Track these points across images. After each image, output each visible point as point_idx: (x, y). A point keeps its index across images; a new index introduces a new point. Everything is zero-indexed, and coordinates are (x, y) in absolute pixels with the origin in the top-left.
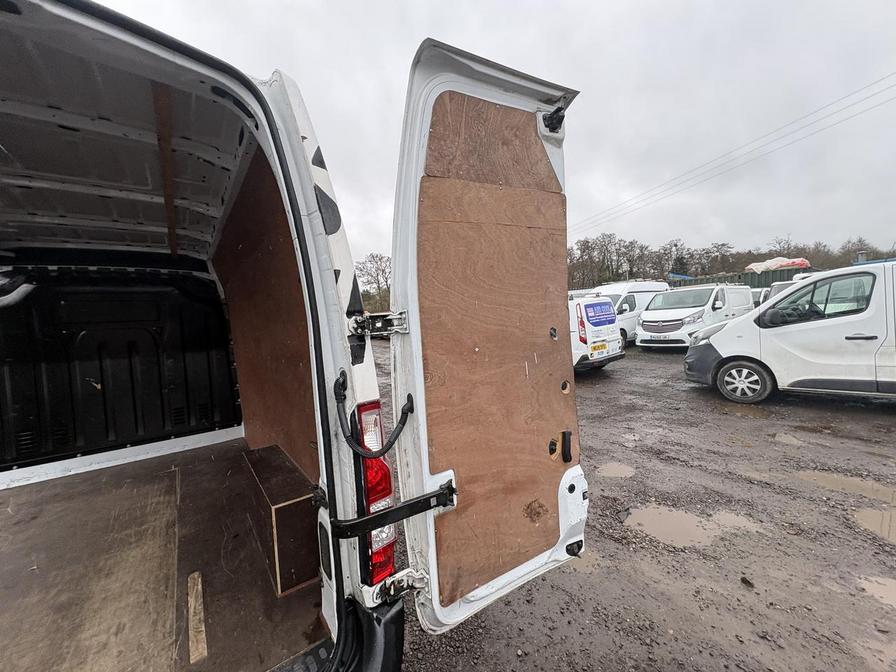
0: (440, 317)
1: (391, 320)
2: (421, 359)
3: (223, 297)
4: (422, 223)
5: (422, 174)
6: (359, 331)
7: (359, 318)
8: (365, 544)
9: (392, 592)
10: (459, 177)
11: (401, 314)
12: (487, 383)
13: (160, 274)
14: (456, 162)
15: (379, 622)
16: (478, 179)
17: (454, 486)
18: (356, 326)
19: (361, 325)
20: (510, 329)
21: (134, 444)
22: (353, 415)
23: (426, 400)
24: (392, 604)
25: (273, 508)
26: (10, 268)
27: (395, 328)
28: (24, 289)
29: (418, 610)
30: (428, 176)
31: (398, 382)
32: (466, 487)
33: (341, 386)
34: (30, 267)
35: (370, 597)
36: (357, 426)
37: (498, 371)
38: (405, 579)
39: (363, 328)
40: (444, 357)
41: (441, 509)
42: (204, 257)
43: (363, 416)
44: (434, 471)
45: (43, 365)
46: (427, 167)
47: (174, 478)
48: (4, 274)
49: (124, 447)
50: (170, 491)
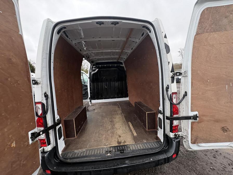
0: (197, 72)
1: (181, 73)
2: (191, 83)
3: (125, 70)
4: (194, 47)
5: (195, 34)
6: (173, 76)
7: (173, 73)
8: (171, 123)
9: (177, 136)
10: (207, 32)
11: (185, 71)
12: (211, 90)
13: (115, 66)
14: (207, 28)
15: (174, 141)
16: (214, 31)
17: (198, 116)
18: (173, 74)
19: (174, 74)
20: (221, 75)
21: (111, 98)
22: (171, 95)
23: (191, 93)
24: (177, 139)
25: (147, 113)
26: (95, 66)
27: (183, 75)
28: (97, 70)
29: (184, 142)
30: (197, 34)
31: (182, 88)
32: (201, 117)
33: (168, 88)
34: (97, 66)
35: (172, 135)
36: (171, 97)
37: (215, 87)
38: (180, 134)
39: (174, 75)
40: (198, 83)
41: (193, 121)
42: (122, 62)
43: (173, 95)
44: (192, 111)
45: (99, 83)
46: (197, 32)
47: (118, 106)
48: (95, 67)
49: (109, 99)
50: (119, 107)
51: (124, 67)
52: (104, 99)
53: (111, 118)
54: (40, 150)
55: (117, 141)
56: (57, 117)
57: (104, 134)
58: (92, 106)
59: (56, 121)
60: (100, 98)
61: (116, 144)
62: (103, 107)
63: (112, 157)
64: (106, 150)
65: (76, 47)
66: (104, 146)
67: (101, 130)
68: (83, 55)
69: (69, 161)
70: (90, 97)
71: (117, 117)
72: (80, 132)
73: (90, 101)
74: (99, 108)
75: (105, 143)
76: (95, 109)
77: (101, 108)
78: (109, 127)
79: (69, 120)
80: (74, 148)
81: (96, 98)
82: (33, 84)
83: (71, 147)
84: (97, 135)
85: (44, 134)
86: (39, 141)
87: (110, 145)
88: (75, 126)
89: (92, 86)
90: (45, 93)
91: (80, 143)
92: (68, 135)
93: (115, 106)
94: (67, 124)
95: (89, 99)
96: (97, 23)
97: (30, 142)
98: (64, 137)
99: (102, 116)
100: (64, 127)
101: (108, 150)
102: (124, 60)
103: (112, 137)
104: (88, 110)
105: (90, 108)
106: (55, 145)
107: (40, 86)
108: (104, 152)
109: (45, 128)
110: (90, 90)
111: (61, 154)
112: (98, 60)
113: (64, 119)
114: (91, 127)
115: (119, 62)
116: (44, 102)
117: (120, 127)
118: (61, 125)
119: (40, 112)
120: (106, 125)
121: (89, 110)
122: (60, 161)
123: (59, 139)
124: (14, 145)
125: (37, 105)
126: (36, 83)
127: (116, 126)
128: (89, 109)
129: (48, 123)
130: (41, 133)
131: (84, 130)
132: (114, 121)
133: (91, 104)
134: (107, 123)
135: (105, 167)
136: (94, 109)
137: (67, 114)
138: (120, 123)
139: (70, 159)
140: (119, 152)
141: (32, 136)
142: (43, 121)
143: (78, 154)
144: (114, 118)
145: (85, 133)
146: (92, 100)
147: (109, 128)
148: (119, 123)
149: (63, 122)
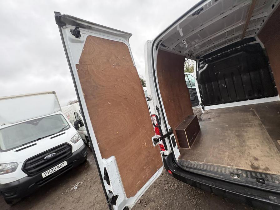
3: (264, 48)
13: (237, 49)
21: (237, 101)
26: (203, 62)
28: (207, 65)
34: (206, 60)
45: (212, 82)
47: (251, 113)
48: (202, 64)
49: (234, 102)
50: (254, 115)
51: (258, 44)
52: (224, 103)
53: (239, 131)
54: (161, 152)
55: (250, 164)
56: (169, 127)
57: (227, 151)
58: (205, 114)
59: (169, 131)
60: (216, 103)
61: (248, 168)
62: (223, 115)
63: (242, 183)
64: (232, 171)
65: (175, 52)
66: (227, 165)
67: (221, 145)
68: (184, 55)
69: (185, 168)
70: (201, 103)
71: (252, 130)
72: (193, 143)
73: (203, 108)
74: (217, 116)
75: (229, 163)
76: (211, 118)
77: (220, 116)
78: (235, 143)
79: (180, 130)
80: (189, 158)
81: (211, 104)
82: (148, 101)
83: (186, 156)
84: (216, 150)
85: (161, 141)
86: (159, 145)
87: (237, 167)
88: (187, 137)
89: (202, 88)
90: (157, 107)
91: (195, 155)
92: (182, 145)
93: (245, 113)
94: (179, 134)
95: (201, 106)
96: (194, 14)
97: (154, 145)
98: (178, 146)
99: (223, 128)
100: (176, 136)
101: (234, 172)
102: (257, 32)
103: (240, 156)
104: (201, 120)
105: (204, 117)
106: (171, 152)
107: (152, 101)
108: (227, 172)
109: (161, 136)
110: (201, 94)
111: (178, 161)
112: (206, 51)
113: (175, 129)
114: (206, 139)
115: (246, 39)
116: (157, 114)
117: (258, 146)
118: (173, 135)
119: (156, 123)
120: (229, 139)
121: (203, 119)
122: (178, 166)
123: (174, 147)
124: (145, 145)
125: (153, 117)
126: (149, 100)
127: (248, 143)
128: (201, 118)
129: (163, 132)
130: (160, 140)
131: (198, 142)
132: (243, 136)
133: (204, 111)
134: (230, 138)
135: (230, 190)
136: (209, 119)
137: (178, 124)
138: (257, 140)
139: (187, 167)
140: (254, 180)
141: (154, 141)
142: (159, 130)
143: (194, 165)
144: (243, 131)
145: (199, 145)
146: (205, 106)
147: (236, 145)
148: (255, 140)
149: (174, 131)
